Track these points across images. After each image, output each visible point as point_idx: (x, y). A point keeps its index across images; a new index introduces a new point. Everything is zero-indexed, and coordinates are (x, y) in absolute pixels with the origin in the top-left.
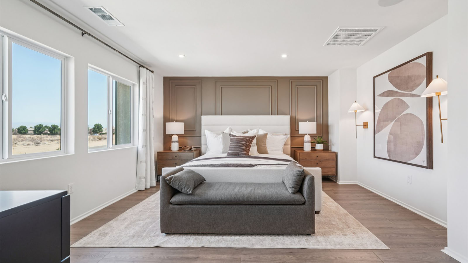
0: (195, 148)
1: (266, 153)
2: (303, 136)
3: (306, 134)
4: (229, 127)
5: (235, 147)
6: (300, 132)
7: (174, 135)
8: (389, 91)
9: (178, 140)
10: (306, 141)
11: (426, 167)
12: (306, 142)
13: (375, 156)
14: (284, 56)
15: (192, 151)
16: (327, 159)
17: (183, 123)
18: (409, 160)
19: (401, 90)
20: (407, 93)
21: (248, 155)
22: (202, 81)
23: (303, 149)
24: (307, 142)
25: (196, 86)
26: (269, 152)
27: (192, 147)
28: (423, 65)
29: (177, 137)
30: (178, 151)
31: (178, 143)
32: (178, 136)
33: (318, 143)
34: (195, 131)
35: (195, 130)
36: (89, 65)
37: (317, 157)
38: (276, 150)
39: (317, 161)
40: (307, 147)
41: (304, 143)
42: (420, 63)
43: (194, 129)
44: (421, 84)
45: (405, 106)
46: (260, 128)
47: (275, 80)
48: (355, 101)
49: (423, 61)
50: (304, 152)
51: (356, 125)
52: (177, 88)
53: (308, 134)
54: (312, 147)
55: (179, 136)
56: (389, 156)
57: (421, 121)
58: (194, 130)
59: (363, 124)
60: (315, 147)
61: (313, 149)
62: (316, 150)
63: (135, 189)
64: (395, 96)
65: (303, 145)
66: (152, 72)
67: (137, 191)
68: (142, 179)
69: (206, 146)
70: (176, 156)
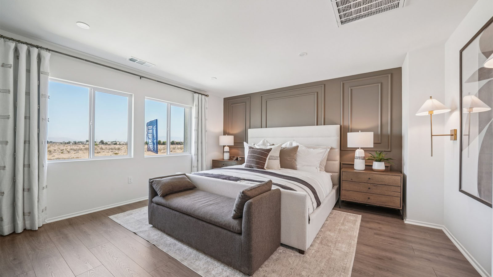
1: (293, 168)
2: (354, 150)
6: (350, 145)
9: (229, 151)
10: (356, 157)
16: (386, 183)
22: (250, 98)
23: (354, 167)
24: (359, 158)
25: (246, 103)
26: (298, 167)
31: (229, 153)
36: (145, 97)
37: (369, 179)
38: (308, 166)
39: (369, 184)
40: (359, 165)
41: (355, 160)
46: (294, 140)
47: (321, 85)
50: (355, 171)
51: (432, 136)
54: (366, 165)
59: (450, 134)
60: (372, 166)
61: (369, 167)
62: (372, 170)
65: (354, 162)
66: (206, 96)
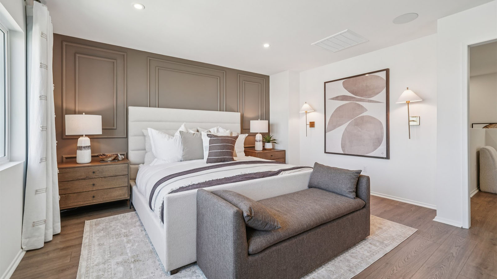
0: (122, 156)
3: (258, 133)
4: (183, 125)
5: (221, 151)
7: (82, 136)
8: (345, 96)
11: (385, 158)
12: (258, 141)
13: (326, 152)
14: (266, 46)
15: (119, 160)
17: (101, 116)
18: (367, 154)
19: (357, 96)
20: (365, 99)
21: (233, 160)
27: (119, 155)
28: (381, 78)
29: (88, 139)
30: (90, 163)
32: (90, 138)
33: (268, 142)
34: (115, 130)
35: (115, 128)
42: (379, 76)
43: (114, 126)
44: (380, 93)
45: (363, 109)
48: (306, 102)
49: (383, 75)
52: (79, 57)
53: (260, 133)
55: (92, 137)
56: (343, 151)
57: (380, 122)
58: (113, 128)
63: (21, 250)
64: (351, 101)
67: (24, 253)
68: (40, 226)
69: (144, 151)
70: (94, 172)
